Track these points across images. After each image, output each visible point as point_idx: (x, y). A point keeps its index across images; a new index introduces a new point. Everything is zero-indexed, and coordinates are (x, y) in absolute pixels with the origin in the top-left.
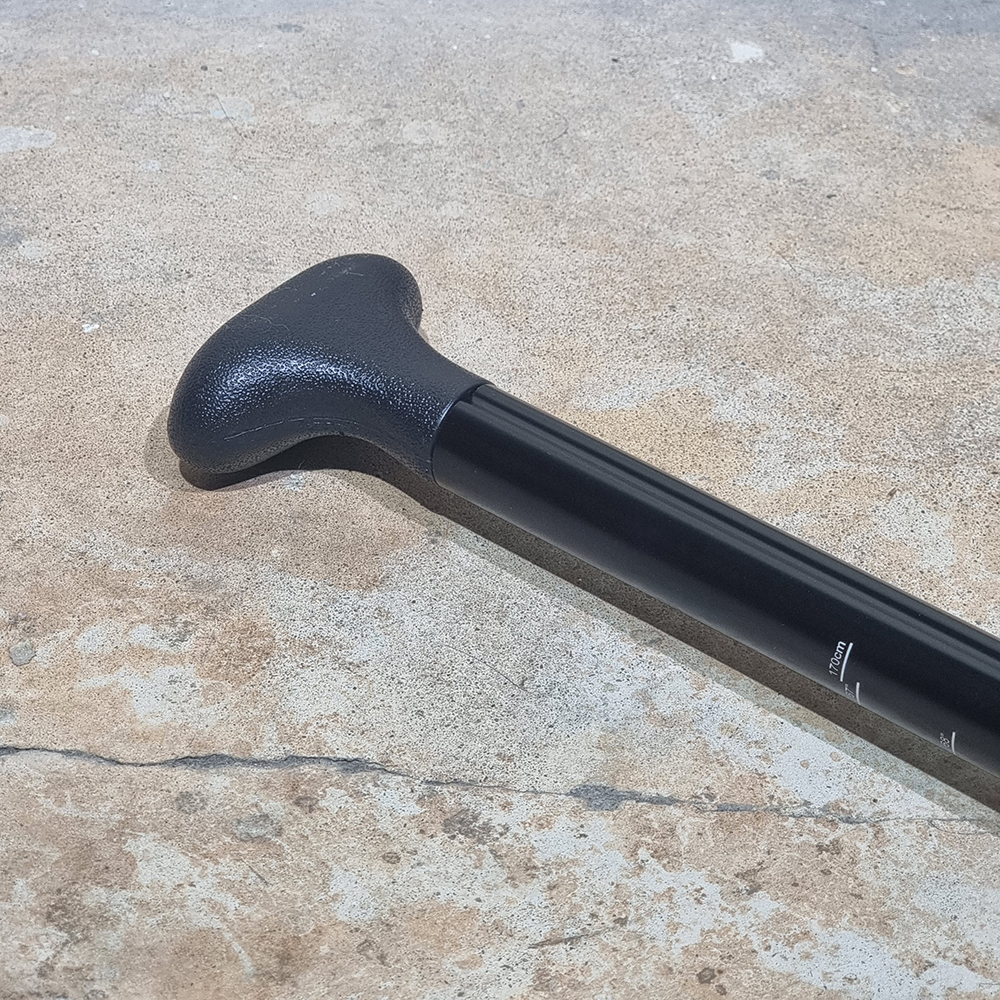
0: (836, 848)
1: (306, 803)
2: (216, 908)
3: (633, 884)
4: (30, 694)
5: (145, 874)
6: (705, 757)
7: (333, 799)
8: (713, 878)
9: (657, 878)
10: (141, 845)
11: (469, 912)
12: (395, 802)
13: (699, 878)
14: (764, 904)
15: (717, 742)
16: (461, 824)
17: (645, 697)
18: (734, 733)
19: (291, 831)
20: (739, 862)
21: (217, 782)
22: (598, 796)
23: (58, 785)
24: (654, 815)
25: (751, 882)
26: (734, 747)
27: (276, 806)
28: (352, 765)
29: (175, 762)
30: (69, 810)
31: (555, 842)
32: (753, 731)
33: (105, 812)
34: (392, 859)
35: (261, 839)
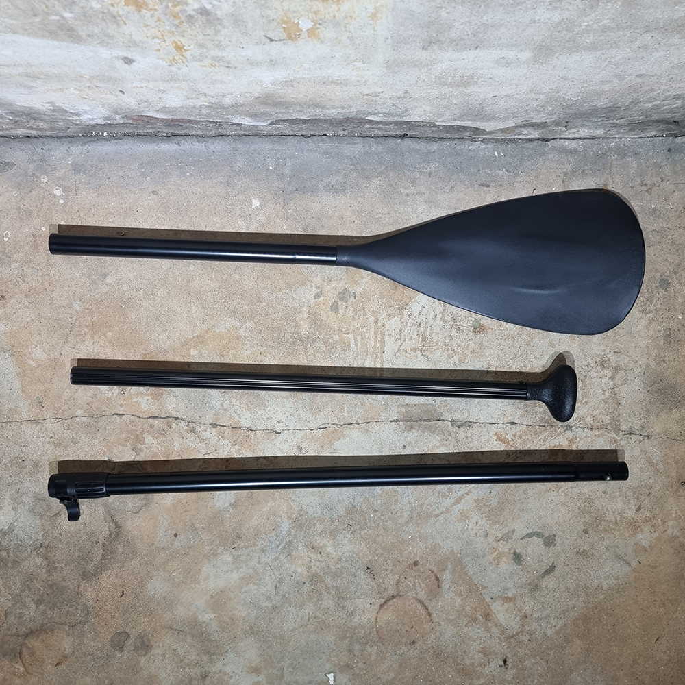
0: (248, 436)
1: (170, 427)
2: (158, 448)
3: (218, 443)
4: (125, 402)
5: (146, 441)
6: (231, 418)
7: (174, 426)
8: (230, 442)
9: (222, 442)
10: (145, 435)
11: (194, 448)
12: (183, 425)
13: (228, 442)
14: (237, 447)
15: (233, 414)
16: (193, 431)
17: (222, 405)
18: (235, 412)
19: (168, 433)
20: (234, 439)
21: (156, 422)
22: (214, 425)
23: (132, 422)
24: (222, 428)
25: (235, 443)
26: (235, 415)
27: (165, 427)
28: (177, 418)
29: (149, 418)
30: (134, 428)
31: (207, 434)
32: (239, 412)
33: (139, 428)
34: (183, 438)
35: (163, 434)
